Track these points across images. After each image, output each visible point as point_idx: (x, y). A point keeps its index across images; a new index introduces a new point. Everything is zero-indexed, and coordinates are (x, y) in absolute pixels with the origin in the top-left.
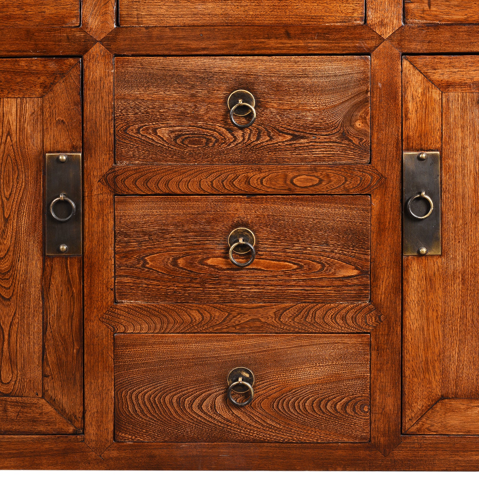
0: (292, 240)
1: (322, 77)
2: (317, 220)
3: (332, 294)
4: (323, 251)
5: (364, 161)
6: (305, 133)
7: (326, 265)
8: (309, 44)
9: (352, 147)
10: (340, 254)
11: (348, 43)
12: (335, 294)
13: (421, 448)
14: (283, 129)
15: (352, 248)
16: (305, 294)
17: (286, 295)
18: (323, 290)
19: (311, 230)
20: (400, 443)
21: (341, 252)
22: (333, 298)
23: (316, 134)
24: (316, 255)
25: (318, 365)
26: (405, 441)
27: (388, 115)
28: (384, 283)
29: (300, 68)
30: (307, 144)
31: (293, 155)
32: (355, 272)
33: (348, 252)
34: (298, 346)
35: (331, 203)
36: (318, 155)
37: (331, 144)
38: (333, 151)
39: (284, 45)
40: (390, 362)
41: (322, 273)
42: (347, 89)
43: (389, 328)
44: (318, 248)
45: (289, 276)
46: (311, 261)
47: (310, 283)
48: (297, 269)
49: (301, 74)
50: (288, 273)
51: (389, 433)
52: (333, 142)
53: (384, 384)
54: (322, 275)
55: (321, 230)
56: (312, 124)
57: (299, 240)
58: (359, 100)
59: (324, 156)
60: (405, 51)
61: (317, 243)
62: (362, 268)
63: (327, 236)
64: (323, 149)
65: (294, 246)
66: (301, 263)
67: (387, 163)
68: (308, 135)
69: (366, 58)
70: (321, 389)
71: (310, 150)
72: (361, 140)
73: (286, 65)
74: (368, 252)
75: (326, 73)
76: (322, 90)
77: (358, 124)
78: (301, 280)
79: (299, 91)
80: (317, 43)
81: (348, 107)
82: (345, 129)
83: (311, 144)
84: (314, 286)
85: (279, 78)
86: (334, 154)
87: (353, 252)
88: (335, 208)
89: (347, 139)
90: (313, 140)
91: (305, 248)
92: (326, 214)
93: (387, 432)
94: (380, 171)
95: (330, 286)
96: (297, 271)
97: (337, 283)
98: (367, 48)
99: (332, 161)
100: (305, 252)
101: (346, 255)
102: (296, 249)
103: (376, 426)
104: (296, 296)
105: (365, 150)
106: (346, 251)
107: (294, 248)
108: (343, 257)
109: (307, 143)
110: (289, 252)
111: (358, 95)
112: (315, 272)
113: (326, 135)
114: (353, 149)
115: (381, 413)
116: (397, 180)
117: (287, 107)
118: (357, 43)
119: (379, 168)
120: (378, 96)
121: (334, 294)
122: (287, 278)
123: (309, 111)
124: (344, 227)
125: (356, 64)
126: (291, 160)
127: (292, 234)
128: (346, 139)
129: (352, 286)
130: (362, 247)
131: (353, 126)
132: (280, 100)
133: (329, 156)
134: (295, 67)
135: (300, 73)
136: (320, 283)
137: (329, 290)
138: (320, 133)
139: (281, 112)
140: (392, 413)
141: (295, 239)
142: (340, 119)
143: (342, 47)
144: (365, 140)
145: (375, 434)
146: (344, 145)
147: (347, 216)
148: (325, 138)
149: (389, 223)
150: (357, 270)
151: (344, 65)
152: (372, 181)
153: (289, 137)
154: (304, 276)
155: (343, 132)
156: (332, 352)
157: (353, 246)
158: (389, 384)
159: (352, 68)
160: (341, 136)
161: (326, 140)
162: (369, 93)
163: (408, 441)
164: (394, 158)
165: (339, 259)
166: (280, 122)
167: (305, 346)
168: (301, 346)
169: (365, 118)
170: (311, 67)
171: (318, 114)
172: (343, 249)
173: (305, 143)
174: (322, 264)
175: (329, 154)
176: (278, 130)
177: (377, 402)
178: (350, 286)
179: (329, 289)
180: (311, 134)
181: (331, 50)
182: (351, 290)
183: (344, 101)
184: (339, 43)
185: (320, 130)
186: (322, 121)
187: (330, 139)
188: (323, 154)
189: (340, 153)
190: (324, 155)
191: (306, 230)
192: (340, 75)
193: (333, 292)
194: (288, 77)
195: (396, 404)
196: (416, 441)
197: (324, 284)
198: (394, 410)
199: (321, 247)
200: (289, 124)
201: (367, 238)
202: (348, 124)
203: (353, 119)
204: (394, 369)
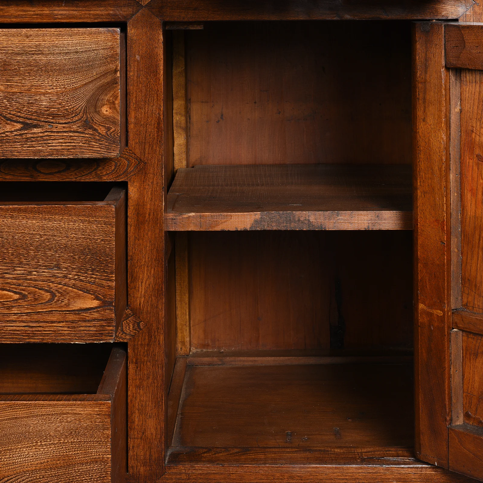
0: (12, 262)
1: (60, 53)
2: (45, 237)
3: (65, 332)
4: (52, 276)
5: (113, 154)
6: (39, 121)
7: (57, 294)
8: (55, 12)
9: (98, 138)
10: (75, 279)
11: (100, 10)
12: (69, 332)
13: (189, 479)
14: (10, 117)
15: (91, 273)
16: (29, 332)
17: (5, 333)
18: (52, 326)
19: (37, 249)
20: (164, 474)
21: (76, 277)
22: (66, 337)
23: (52, 123)
24: (43, 281)
25: (39, 444)
26: (170, 472)
27: (147, 91)
28: (143, 284)
29: (32, 43)
30: (41, 135)
31: (25, 147)
32: (95, 303)
33: (86, 277)
34: (13, 419)
35: (63, 215)
36: (55, 148)
37: (71, 134)
38: (73, 142)
39: (26, 13)
40: (151, 377)
41: (51, 304)
42: (91, 67)
43: (150, 336)
44: (46, 273)
45: (9, 308)
46: (37, 290)
47: (36, 317)
48: (19, 299)
49: (33, 51)
50: (7, 304)
51: (150, 462)
52: (74, 132)
53: (144, 404)
54: (51, 308)
55: (50, 250)
56: (47, 110)
57: (21, 263)
58: (106, 81)
59: (62, 149)
60: (168, 19)
61: (45, 266)
62: (105, 298)
63: (59, 257)
64: (61, 141)
65: (15, 270)
66: (24, 292)
67: (147, 146)
68: (43, 123)
69: (115, 31)
70: (43, 477)
71: (45, 142)
72: (109, 129)
73: (16, 40)
74: (112, 277)
75: (65, 48)
76: (60, 69)
77: (105, 110)
78: (25, 313)
79: (31, 70)
80: (65, 10)
81: (93, 90)
82: (89, 116)
83: (46, 134)
84: (41, 322)
85: (7, 55)
86: (75, 146)
87: (93, 278)
88: (69, 221)
89: (91, 128)
90: (49, 129)
91: (30, 273)
92: (57, 229)
93: (148, 461)
94: (139, 155)
95: (63, 322)
96: (19, 303)
97: (71, 317)
98: (123, 16)
99: (73, 154)
100: (29, 277)
101: (83, 281)
102: (18, 274)
103: (135, 453)
104: (18, 334)
105: (114, 142)
106: (83, 276)
107: (15, 272)
108: (79, 284)
109: (41, 133)
110: (9, 278)
111: (105, 75)
112: (42, 303)
113: (65, 123)
114: (99, 140)
115: (141, 438)
116: (159, 166)
117: (16, 90)
118: (111, 10)
119: (137, 151)
120: (136, 70)
121: (67, 332)
122: (6, 311)
123: (44, 94)
124: (81, 245)
125: (102, 38)
126: (22, 153)
127: (12, 255)
128: (89, 128)
129: (91, 321)
130: (104, 271)
131: (98, 113)
132: (8, 81)
133: (69, 149)
134: (27, 42)
135: (33, 49)
136: (50, 318)
137: (61, 327)
138: (58, 121)
139: (9, 96)
140: (154, 437)
141: (16, 261)
142: (82, 104)
143: (94, 15)
144: (113, 129)
145: (135, 463)
146: (87, 136)
147: (84, 231)
148: (64, 127)
149: (149, 215)
150: (97, 300)
151: (88, 39)
152: (129, 166)
153: (19, 126)
154: (27, 309)
155: (86, 119)
156: (58, 427)
157: (93, 270)
158: (150, 403)
159: (97, 43)
160: (84, 124)
161: (65, 130)
162: (118, 73)
163: (174, 471)
164: (155, 140)
165: (74, 286)
166: (8, 108)
167: (22, 418)
168: (16, 418)
169: (114, 103)
170: (47, 42)
171: (55, 98)
172: (79, 274)
173: (38, 133)
174: (51, 292)
175: (68, 146)
176: (5, 117)
177: (136, 424)
178: (89, 321)
179: (61, 325)
180: (46, 122)
181: (80, 18)
182: (90, 326)
183: (88, 83)
184: (90, 11)
185: (57, 117)
186: (60, 106)
187: (70, 127)
188: (61, 146)
189: (83, 145)
190: (63, 147)
191: (31, 250)
192: (82, 52)
193: (66, 329)
194: (18, 54)
195: (159, 427)
196: (184, 471)
197: (55, 319)
198: (156, 434)
199: (50, 271)
200: (19, 110)
201: (111, 259)
202: (92, 109)
203: (99, 104)
204: (156, 385)
